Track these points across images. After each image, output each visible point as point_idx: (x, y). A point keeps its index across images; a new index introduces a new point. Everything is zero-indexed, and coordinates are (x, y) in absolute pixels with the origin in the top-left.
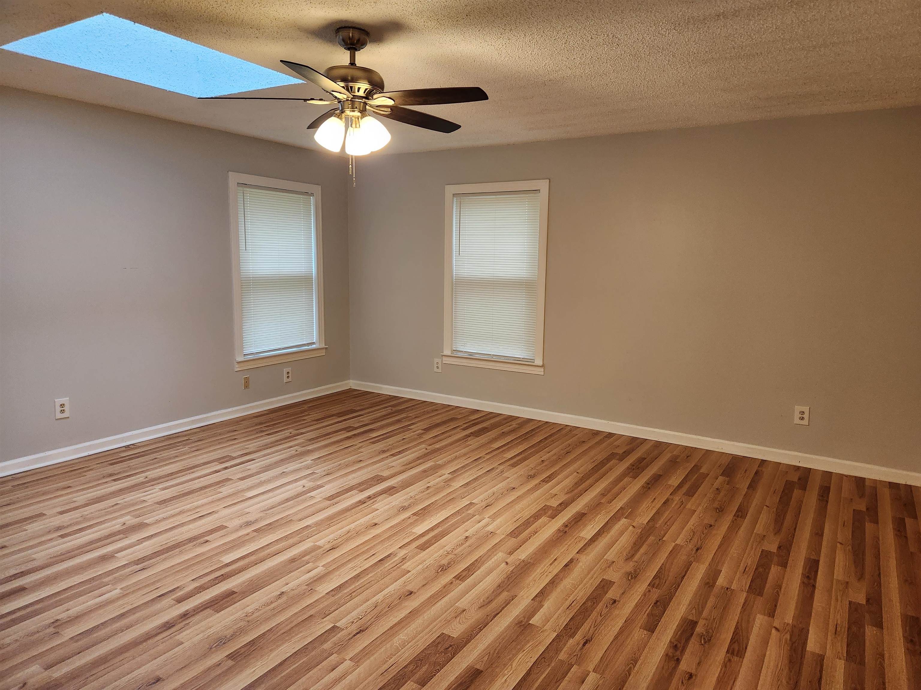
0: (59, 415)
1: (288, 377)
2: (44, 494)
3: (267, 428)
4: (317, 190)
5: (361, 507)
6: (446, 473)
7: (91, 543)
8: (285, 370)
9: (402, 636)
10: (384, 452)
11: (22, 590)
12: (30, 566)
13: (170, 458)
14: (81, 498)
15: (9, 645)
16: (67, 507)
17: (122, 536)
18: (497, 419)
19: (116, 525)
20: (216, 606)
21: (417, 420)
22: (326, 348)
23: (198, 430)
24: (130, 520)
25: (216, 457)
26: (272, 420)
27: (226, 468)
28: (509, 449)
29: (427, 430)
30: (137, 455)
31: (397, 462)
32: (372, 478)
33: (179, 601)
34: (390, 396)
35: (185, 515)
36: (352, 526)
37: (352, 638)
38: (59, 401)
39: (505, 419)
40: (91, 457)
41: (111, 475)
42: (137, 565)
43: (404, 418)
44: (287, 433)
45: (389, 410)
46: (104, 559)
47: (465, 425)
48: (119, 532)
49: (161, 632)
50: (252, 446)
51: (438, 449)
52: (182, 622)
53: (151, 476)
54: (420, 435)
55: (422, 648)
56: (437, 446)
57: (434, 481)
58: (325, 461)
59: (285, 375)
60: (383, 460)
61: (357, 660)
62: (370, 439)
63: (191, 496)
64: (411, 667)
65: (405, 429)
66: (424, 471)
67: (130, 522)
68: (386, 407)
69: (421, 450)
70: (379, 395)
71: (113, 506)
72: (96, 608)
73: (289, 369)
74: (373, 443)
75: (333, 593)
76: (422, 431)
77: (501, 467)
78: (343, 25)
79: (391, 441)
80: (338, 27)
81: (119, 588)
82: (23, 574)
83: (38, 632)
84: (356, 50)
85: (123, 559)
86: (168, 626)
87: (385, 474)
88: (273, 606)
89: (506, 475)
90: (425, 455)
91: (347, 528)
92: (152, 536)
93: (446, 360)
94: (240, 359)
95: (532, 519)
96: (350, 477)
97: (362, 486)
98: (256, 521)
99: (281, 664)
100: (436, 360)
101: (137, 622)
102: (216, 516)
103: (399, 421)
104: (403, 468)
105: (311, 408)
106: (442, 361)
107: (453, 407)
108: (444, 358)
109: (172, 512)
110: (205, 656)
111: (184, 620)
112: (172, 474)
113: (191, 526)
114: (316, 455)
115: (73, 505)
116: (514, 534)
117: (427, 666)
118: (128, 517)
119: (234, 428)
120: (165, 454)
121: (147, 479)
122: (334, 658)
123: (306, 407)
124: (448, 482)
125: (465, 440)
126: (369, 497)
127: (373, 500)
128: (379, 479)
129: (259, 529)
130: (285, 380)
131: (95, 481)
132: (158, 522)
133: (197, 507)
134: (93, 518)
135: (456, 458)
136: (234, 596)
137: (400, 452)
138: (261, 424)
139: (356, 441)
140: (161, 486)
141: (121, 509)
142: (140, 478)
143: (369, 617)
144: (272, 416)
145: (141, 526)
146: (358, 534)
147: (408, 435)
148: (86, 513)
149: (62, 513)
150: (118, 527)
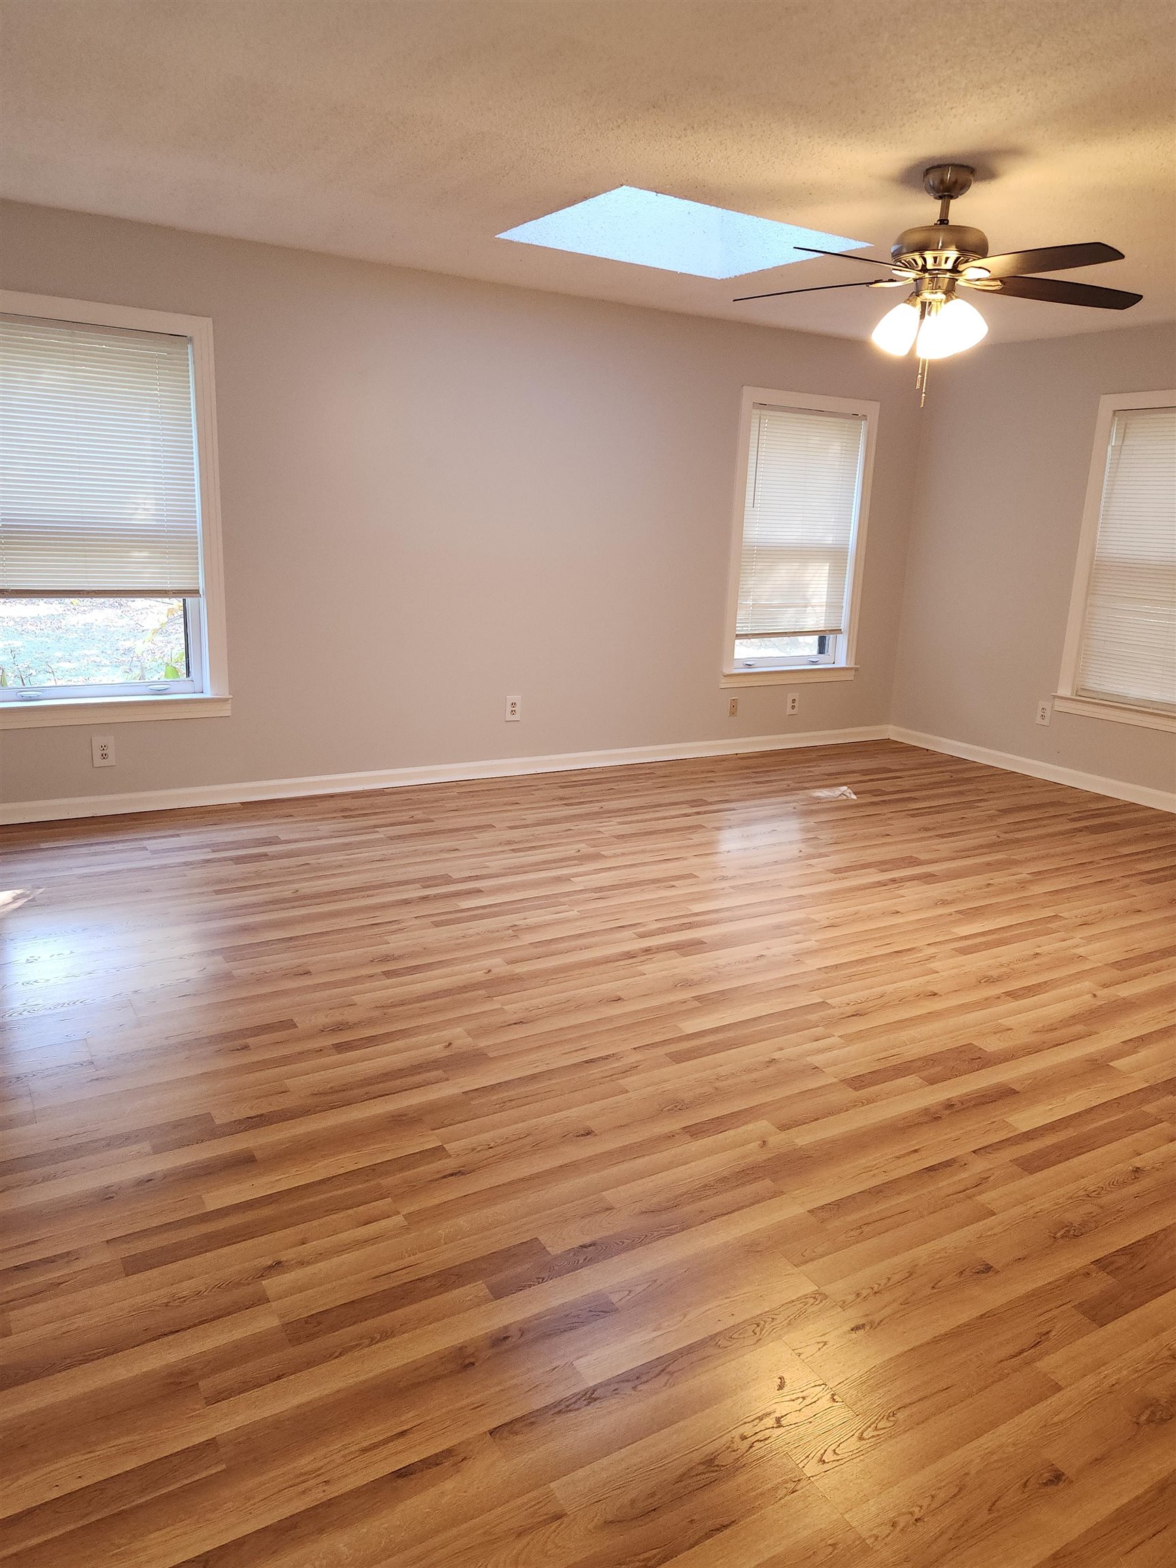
0: (509, 717)
1: (793, 707)
2: (491, 806)
3: (755, 775)
4: (873, 409)
5: (879, 889)
6: (1024, 872)
7: (545, 862)
8: (790, 697)
9: (913, 1032)
10: (927, 829)
11: (479, 891)
12: (484, 872)
13: (630, 792)
14: (531, 817)
15: (471, 936)
16: (517, 823)
17: (576, 862)
18: (1141, 814)
19: (570, 850)
20: (682, 950)
21: (992, 796)
22: (856, 670)
23: (664, 764)
24: (585, 848)
25: (689, 799)
26: (764, 765)
27: (698, 813)
28: (1149, 859)
29: (1005, 812)
30: (591, 782)
31: (945, 847)
32: (903, 859)
33: (642, 936)
34: (953, 756)
35: (647, 854)
36: (864, 908)
37: (844, 1018)
38: (511, 698)
39: (1157, 816)
40: (538, 776)
41: (561, 799)
42: (595, 893)
43: (969, 790)
44: (783, 785)
45: (947, 776)
46: (558, 880)
47: (1077, 815)
48: (574, 858)
49: (622, 960)
50: (734, 794)
51: (1018, 841)
52: (643, 956)
53: (607, 807)
54: (992, 818)
55: (937, 1050)
56: (1019, 835)
57: (1000, 878)
58: (834, 827)
59: (790, 704)
60: (923, 839)
61: (849, 1039)
62: (908, 810)
63: (654, 836)
64: (919, 1063)
65: (970, 805)
66: (988, 864)
67: (585, 850)
68: (943, 772)
69: (991, 836)
70: (934, 753)
71: (566, 831)
72: (553, 924)
73: (796, 696)
74: (913, 816)
75: (826, 970)
76: (997, 813)
77: (1127, 881)
78: (936, 164)
79: (939, 818)
80: (928, 167)
81: (576, 910)
82: (477, 878)
83: (498, 931)
84: (952, 197)
85: (579, 884)
86: (630, 955)
87: (923, 856)
88: (748, 965)
89: (1131, 891)
90: (993, 845)
91: (856, 908)
92: (610, 868)
93: (1060, 706)
94: (727, 671)
95: (1158, 954)
96: (868, 851)
97: (883, 865)
98: (734, 877)
99: (754, 1019)
100: (1042, 704)
101: (596, 945)
102: (685, 863)
103: (961, 793)
104: (954, 855)
105: (822, 758)
106: (1052, 707)
107: (1061, 787)
108: (1057, 702)
109: (633, 849)
110: (668, 991)
111: (645, 955)
112: (631, 809)
113: (655, 867)
114: (824, 817)
115: (523, 823)
116: (1118, 965)
117: (940, 1068)
118: (583, 845)
119: (710, 768)
120: (623, 786)
121: (601, 810)
122: (819, 1031)
123: (814, 755)
124: (1023, 885)
125: (1070, 835)
126: (893, 881)
127: (899, 884)
128: (912, 862)
129: (738, 886)
130: (789, 711)
131: (544, 801)
132: (615, 856)
133: (662, 850)
134: (544, 839)
135: (1047, 856)
136: (704, 945)
137: (952, 834)
138: (747, 768)
139: (885, 809)
140: (619, 820)
141: (573, 836)
142: (595, 807)
143: (871, 1004)
144: (764, 761)
145: (597, 857)
146: (870, 917)
147: (970, 814)
148: (537, 833)
149: (511, 828)
150: (572, 853)
